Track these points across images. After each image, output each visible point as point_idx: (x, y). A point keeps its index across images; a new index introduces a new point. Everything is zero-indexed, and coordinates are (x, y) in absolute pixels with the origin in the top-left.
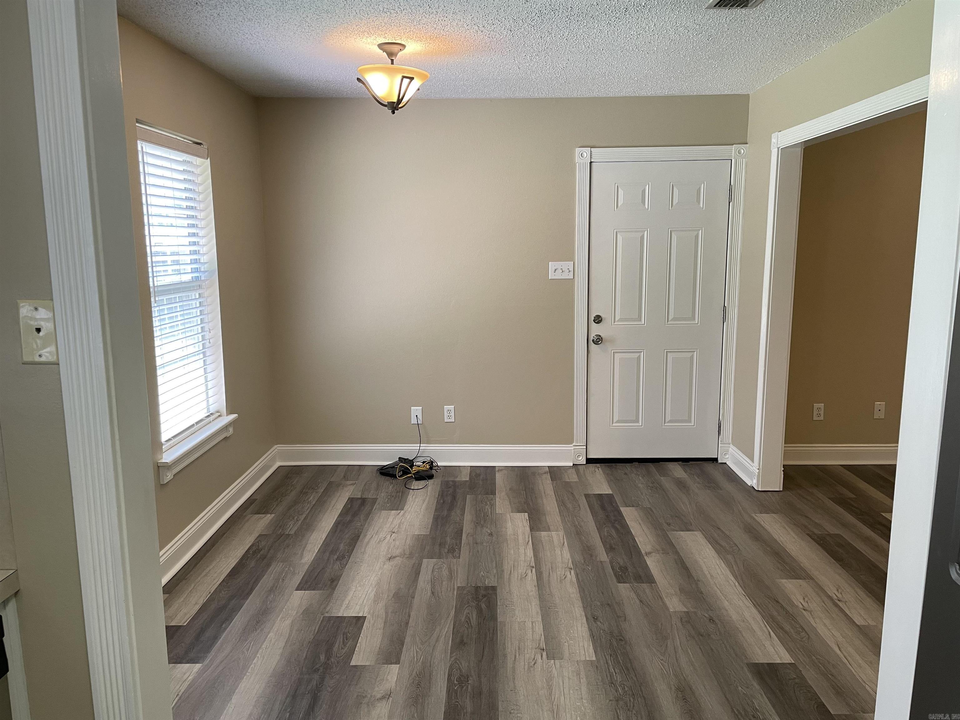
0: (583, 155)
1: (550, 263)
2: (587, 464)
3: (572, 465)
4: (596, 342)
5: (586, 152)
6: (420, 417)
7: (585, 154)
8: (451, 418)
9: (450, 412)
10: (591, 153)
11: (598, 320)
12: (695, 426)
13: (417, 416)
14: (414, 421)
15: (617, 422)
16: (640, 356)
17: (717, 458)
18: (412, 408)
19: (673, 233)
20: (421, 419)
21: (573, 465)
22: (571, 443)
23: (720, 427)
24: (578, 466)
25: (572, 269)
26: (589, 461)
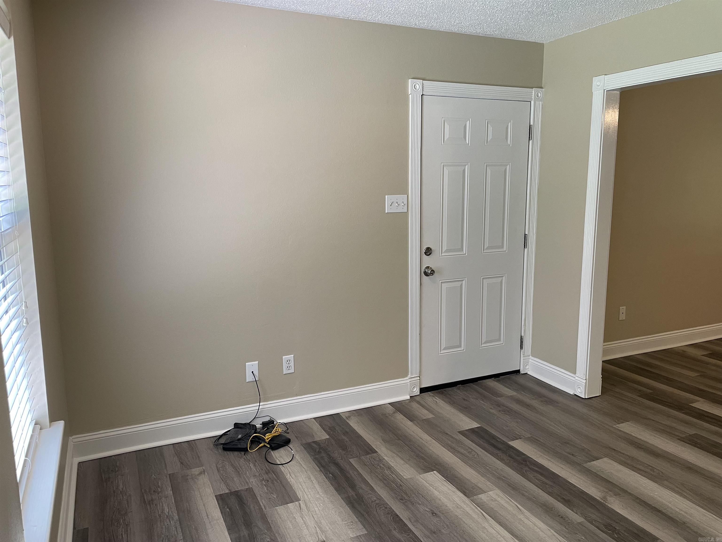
0: (415, 87)
1: (386, 196)
2: (421, 394)
3: (408, 397)
4: (426, 274)
5: (418, 83)
6: (256, 373)
7: (418, 86)
8: (290, 368)
9: (290, 362)
10: (423, 86)
11: (428, 252)
12: (504, 344)
13: (252, 372)
14: (249, 378)
15: (444, 349)
16: (462, 284)
17: (520, 370)
18: (246, 363)
19: (488, 168)
20: (257, 375)
21: (410, 397)
22: (406, 375)
23: (522, 342)
24: (413, 397)
25: (406, 202)
26: (423, 390)
